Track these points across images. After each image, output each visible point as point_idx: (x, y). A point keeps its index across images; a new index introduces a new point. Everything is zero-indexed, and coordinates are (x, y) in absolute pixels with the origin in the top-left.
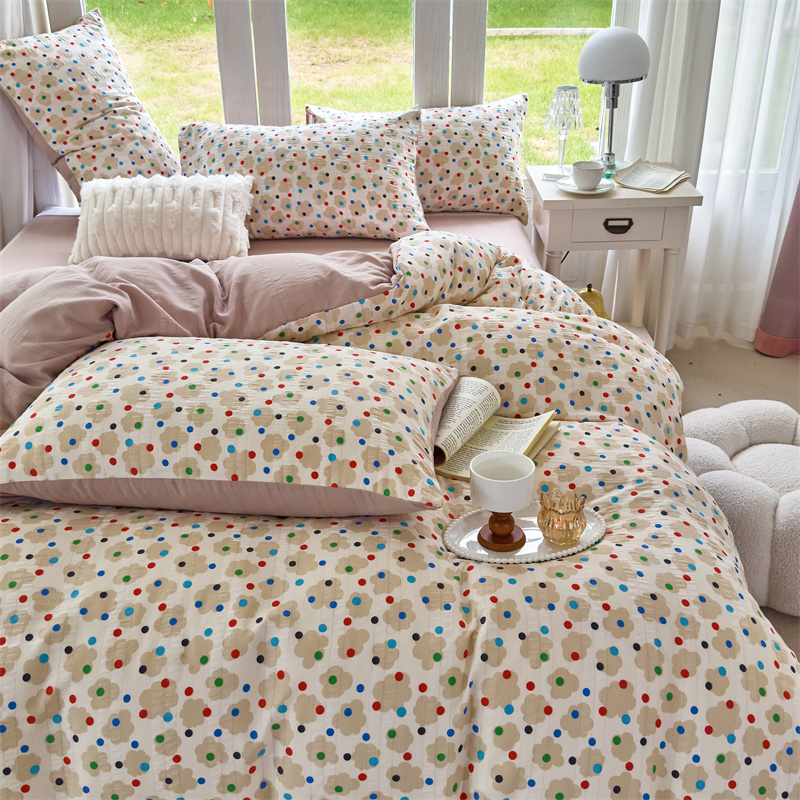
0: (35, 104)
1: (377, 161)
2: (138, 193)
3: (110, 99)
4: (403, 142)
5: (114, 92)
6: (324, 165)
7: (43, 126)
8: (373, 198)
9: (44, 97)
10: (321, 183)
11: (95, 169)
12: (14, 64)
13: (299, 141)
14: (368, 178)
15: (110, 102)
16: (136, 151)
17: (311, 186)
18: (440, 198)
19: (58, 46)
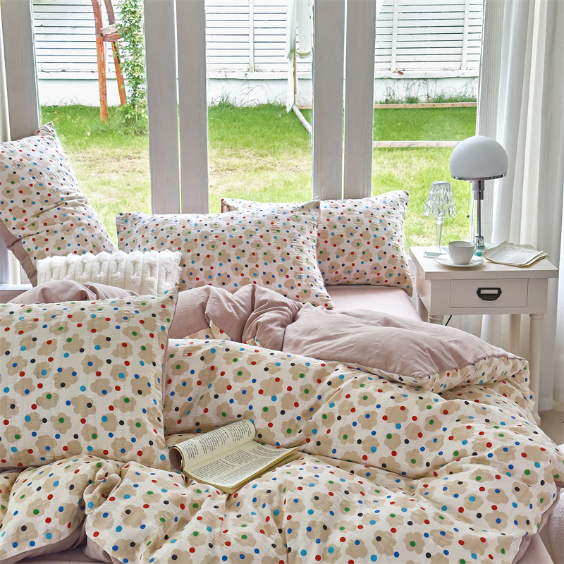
1: (285, 240)
2: (88, 266)
3: (62, 193)
4: (306, 226)
5: (65, 188)
6: (241, 243)
7: (6, 215)
8: (282, 270)
9: (8, 192)
10: (238, 258)
11: (47, 249)
13: (220, 226)
14: (277, 254)
15: (62, 196)
16: (82, 235)
17: (229, 260)
18: (337, 273)
19: (21, 151)
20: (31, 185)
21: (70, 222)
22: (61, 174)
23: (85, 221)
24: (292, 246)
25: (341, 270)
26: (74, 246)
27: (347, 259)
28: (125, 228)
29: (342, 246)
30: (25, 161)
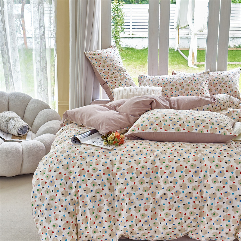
0: (101, 68)
1: (198, 84)
2: (132, 90)
3: (119, 67)
4: (205, 79)
6: (183, 84)
7: (102, 74)
8: (197, 94)
9: (103, 66)
10: (182, 89)
11: (116, 86)
12: (96, 57)
13: (175, 79)
14: (195, 88)
16: (126, 81)
17: (179, 90)
19: (107, 53)
20: (110, 64)
21: (122, 77)
22: (119, 61)
23: (127, 77)
24: (200, 86)
28: (141, 80)
30: (108, 56)
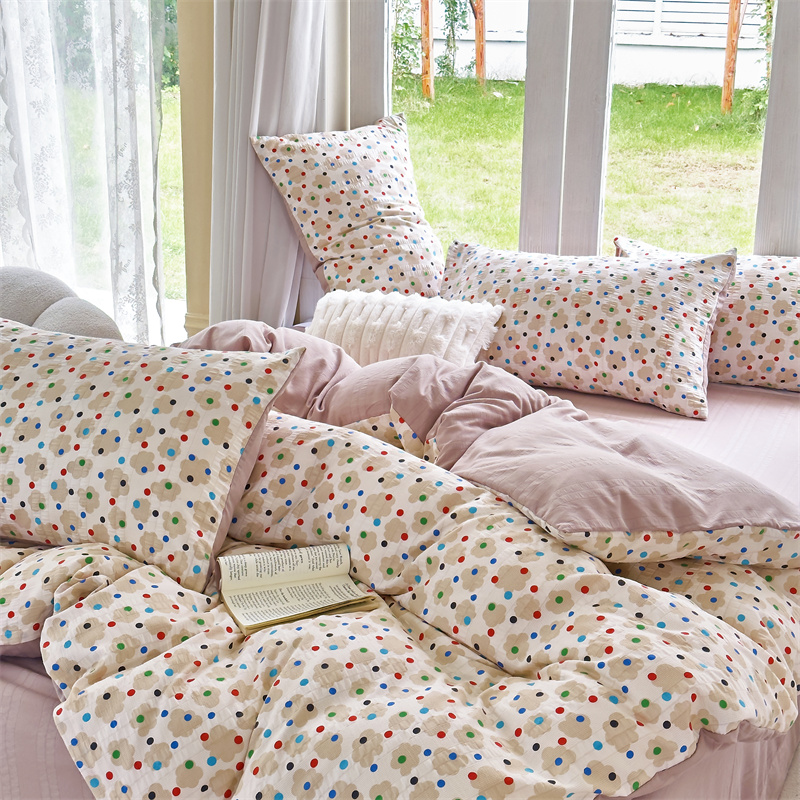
0: (303, 205)
2: (367, 309)
3: (381, 206)
5: (388, 199)
7: (307, 229)
9: (313, 198)
11: (349, 280)
12: (291, 160)
15: (380, 209)
16: (397, 266)
17: (566, 326)
18: (750, 368)
19: (341, 145)
20: (342, 192)
21: (384, 246)
22: (387, 179)
23: (406, 247)
24: (663, 318)
25: (756, 364)
26: (384, 281)
27: (768, 350)
28: (454, 265)
29: (762, 329)
30: (342, 160)
